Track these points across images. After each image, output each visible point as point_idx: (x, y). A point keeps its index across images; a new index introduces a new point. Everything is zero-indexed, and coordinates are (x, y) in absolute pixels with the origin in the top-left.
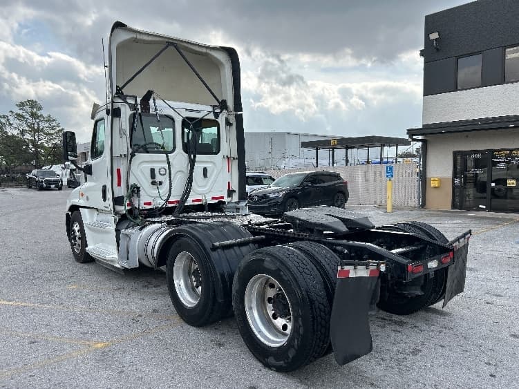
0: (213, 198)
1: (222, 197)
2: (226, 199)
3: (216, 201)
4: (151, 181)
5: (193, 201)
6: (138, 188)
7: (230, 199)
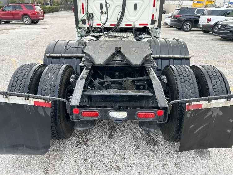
0: (140, 25)
1: (147, 24)
2: (150, 26)
3: (142, 26)
4: (100, 11)
5: (126, 25)
6: (93, 15)
7: (153, 26)
